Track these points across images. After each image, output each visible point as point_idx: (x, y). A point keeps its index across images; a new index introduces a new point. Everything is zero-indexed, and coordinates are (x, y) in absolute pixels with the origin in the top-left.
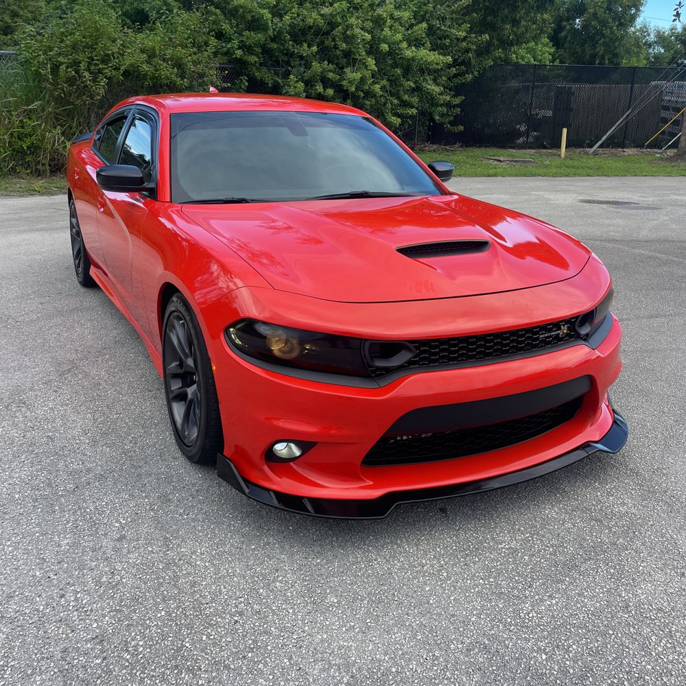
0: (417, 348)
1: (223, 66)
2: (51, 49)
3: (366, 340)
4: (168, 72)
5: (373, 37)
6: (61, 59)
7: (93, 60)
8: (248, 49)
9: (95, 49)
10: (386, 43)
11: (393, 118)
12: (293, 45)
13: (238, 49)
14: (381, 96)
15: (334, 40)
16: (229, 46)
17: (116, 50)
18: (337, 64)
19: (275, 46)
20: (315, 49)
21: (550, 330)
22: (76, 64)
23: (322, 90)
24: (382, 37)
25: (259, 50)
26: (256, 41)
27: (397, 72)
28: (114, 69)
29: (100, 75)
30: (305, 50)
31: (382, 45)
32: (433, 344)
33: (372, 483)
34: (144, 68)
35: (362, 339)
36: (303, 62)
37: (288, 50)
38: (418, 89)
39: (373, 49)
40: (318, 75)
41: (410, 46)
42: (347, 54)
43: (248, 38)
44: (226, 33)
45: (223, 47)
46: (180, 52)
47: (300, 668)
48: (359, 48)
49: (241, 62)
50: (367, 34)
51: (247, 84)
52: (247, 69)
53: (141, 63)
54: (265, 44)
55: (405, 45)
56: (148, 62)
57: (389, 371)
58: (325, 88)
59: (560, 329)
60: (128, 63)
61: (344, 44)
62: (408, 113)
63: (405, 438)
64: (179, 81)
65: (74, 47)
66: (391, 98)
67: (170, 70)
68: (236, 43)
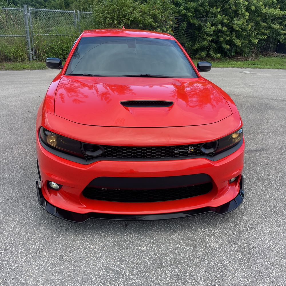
0: (105, 149)
1: (177, 17)
2: (104, 11)
3: (82, 142)
4: (149, 20)
5: (248, 3)
6: (108, 16)
7: (120, 16)
8: (188, 10)
9: (121, 11)
10: (254, 6)
11: (254, 40)
12: (209, 8)
13: (184, 10)
14: (249, 30)
15: (229, 5)
16: (180, 9)
17: (129, 11)
18: (230, 16)
19: (201, 8)
20: (219, 9)
21: (183, 149)
22: (113, 18)
23: (221, 28)
24: (253, 3)
25: (193, 10)
26: (192, 6)
27: (258, 19)
28: (128, 20)
29: (122, 22)
30: (214, 10)
31: (252, 7)
32: (113, 148)
33: (86, 207)
34: (139, 19)
35: (81, 142)
36: (213, 16)
37: (206, 10)
38: (268, 27)
39: (248, 9)
40: (219, 21)
41: (265, 7)
42: (236, 12)
43: (189, 5)
44: (179, 3)
45: (177, 9)
46: (156, 12)
47: (6, 279)
48: (242, 8)
49: (185, 15)
50: (246, 2)
51: (186, 25)
52: (187, 19)
53: (138, 17)
54: (196, 8)
55: (263, 7)
56: (142, 16)
57: (93, 158)
58: (222, 27)
59: (189, 149)
60: (133, 17)
61: (235, 7)
62: (262, 38)
63: (106, 189)
64: (154, 24)
65: (114, 10)
66: (254, 31)
67: (150, 19)
68: (183, 8)
